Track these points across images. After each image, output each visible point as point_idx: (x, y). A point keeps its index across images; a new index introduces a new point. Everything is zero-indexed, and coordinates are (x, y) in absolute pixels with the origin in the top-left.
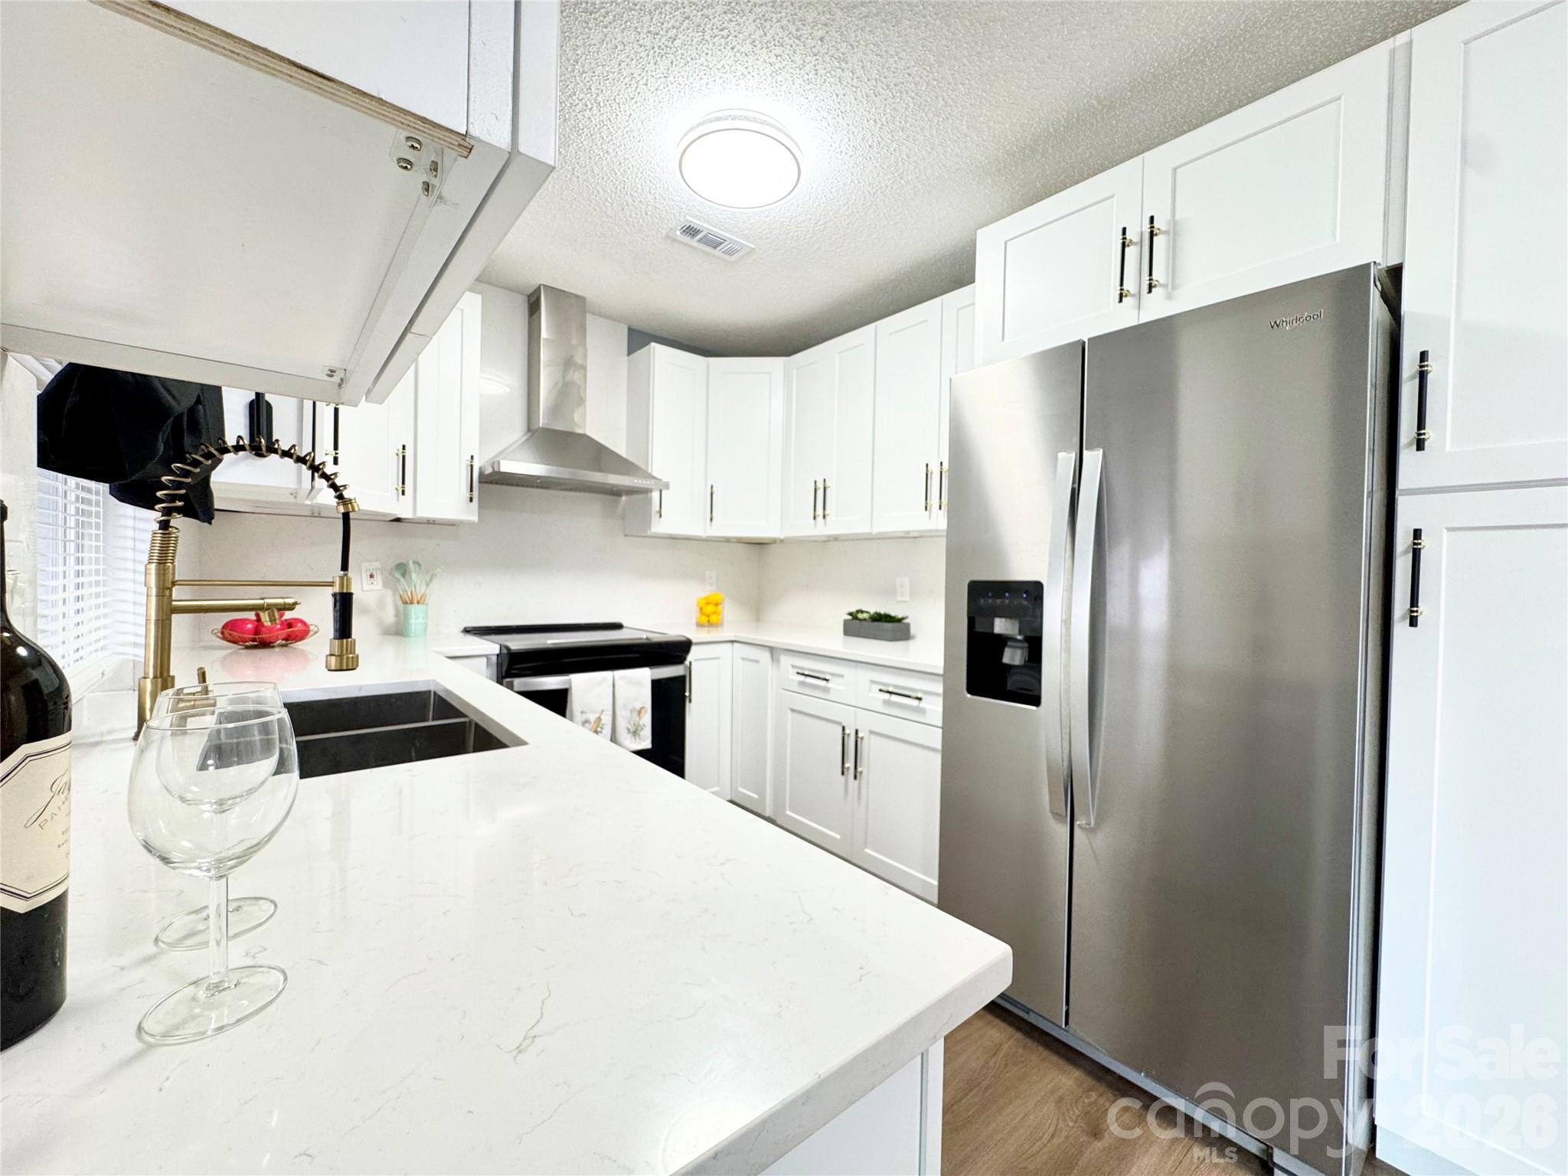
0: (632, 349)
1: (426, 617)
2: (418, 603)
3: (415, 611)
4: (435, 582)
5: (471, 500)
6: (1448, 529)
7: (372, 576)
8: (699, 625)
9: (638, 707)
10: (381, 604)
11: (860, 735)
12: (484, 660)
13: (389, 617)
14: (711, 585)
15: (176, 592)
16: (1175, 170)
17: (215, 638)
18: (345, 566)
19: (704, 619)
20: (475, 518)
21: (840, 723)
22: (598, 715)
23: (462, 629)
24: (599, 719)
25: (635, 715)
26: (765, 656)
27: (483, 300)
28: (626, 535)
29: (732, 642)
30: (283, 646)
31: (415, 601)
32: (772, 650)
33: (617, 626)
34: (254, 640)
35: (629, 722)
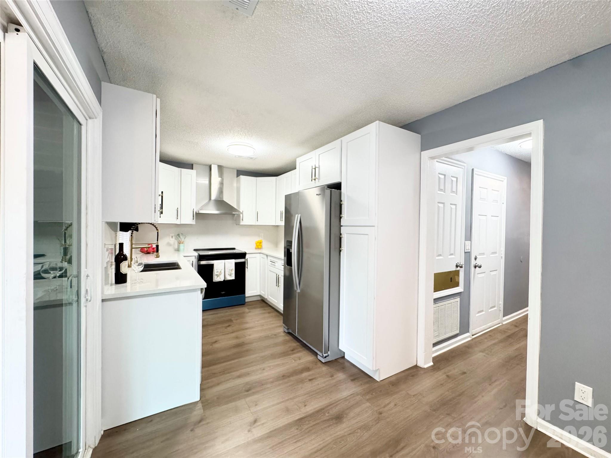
0: (237, 176)
1: (184, 246)
2: (182, 243)
3: (181, 245)
4: (186, 238)
5: (193, 219)
6: (346, 234)
7: (172, 237)
8: (256, 249)
9: (231, 269)
10: (174, 244)
11: (279, 276)
12: (194, 257)
13: (176, 247)
14: (262, 237)
15: (133, 245)
16: (319, 155)
17: (139, 251)
18: (157, 241)
19: (257, 247)
20: (194, 223)
21: (276, 273)
22: (220, 270)
23: (193, 249)
24: (221, 271)
25: (230, 271)
26: (265, 257)
27: (196, 171)
28: (237, 225)
29: (260, 253)
30: (153, 253)
31: (181, 243)
32: (267, 256)
33: (234, 249)
34: (146, 252)
35: (229, 272)
